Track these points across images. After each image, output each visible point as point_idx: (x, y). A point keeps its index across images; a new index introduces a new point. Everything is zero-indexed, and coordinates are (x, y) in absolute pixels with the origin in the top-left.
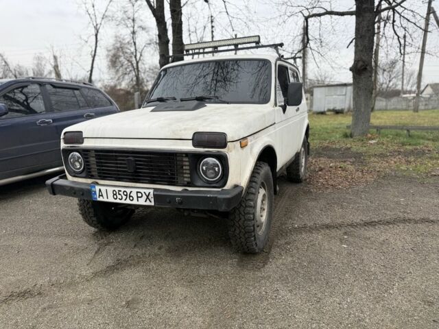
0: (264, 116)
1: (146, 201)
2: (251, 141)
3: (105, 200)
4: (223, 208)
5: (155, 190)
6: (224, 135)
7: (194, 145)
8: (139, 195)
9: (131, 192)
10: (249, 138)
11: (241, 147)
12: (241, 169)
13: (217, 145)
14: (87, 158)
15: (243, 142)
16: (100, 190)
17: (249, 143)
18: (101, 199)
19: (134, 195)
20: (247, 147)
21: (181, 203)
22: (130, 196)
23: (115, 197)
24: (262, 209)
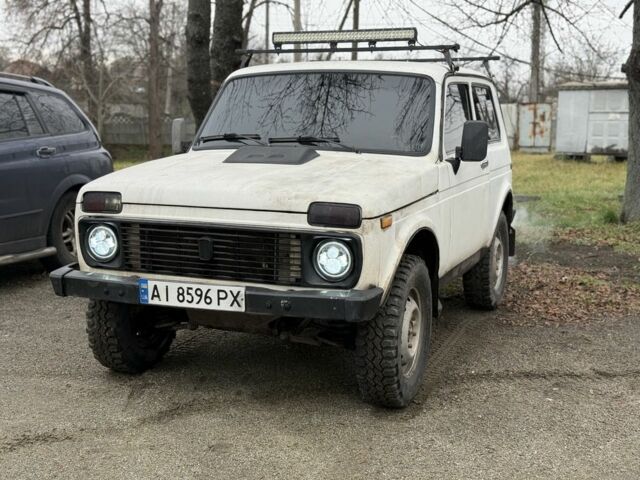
0: (420, 179)
1: (232, 305)
2: (397, 219)
3: (163, 302)
4: (352, 317)
5: (247, 288)
6: (356, 209)
7: (310, 222)
8: (222, 295)
9: (209, 290)
10: (394, 214)
11: (382, 228)
12: (382, 262)
13: (346, 223)
14: (125, 237)
15: (385, 220)
16: (155, 287)
17: (394, 223)
18: (156, 302)
19: (213, 295)
20: (390, 229)
21: (287, 309)
22: (206, 297)
23: (181, 298)
24: (411, 334)
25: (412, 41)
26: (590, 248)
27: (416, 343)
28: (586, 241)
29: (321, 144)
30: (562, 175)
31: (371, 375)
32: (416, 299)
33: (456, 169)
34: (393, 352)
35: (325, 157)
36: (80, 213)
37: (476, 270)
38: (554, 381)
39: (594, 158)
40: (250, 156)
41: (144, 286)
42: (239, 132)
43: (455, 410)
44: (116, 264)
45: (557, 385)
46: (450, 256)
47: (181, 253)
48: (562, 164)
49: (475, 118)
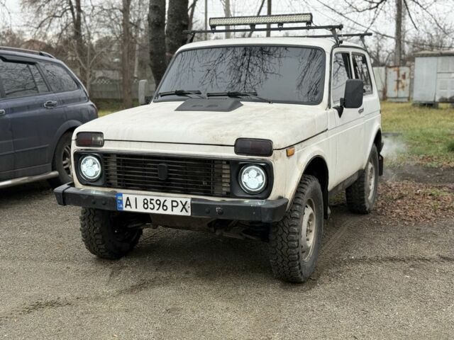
0: (314, 121)
1: (181, 211)
2: (298, 150)
3: (133, 209)
4: (267, 219)
5: (192, 199)
6: (269, 142)
7: (237, 152)
8: (175, 204)
9: (165, 201)
10: (295, 146)
11: (287, 156)
12: (288, 180)
13: (262, 153)
14: (106, 163)
15: (289, 150)
16: (128, 199)
17: (296, 153)
18: (128, 209)
19: (168, 204)
20: (293, 157)
21: (221, 213)
22: (163, 206)
23: (146, 206)
24: (309, 231)
25: (309, 22)
26: (437, 169)
27: (312, 237)
28: (434, 165)
29: (244, 97)
30: (418, 118)
31: (280, 260)
32: (312, 206)
33: (340, 114)
34: (296, 243)
35: (248, 107)
36: (74, 148)
37: (355, 186)
38: (411, 263)
39: (441, 105)
40: (194, 106)
41: (119, 198)
42: (186, 90)
43: (340, 284)
44: (100, 183)
45: (413, 266)
46: (336, 176)
47: (145, 174)
48: (418, 109)
49: (354, 77)
